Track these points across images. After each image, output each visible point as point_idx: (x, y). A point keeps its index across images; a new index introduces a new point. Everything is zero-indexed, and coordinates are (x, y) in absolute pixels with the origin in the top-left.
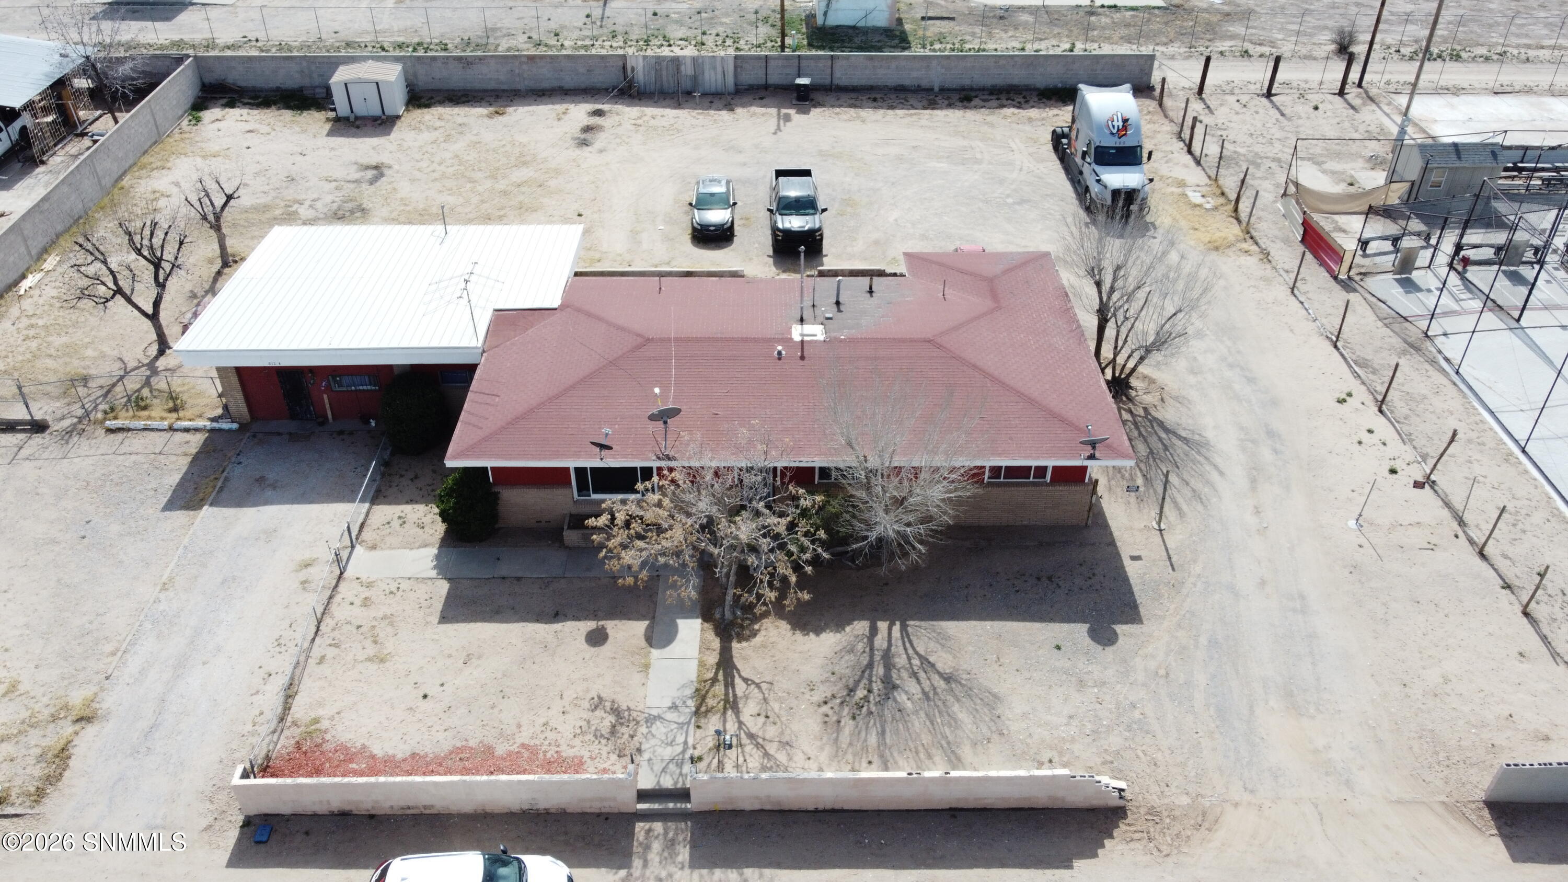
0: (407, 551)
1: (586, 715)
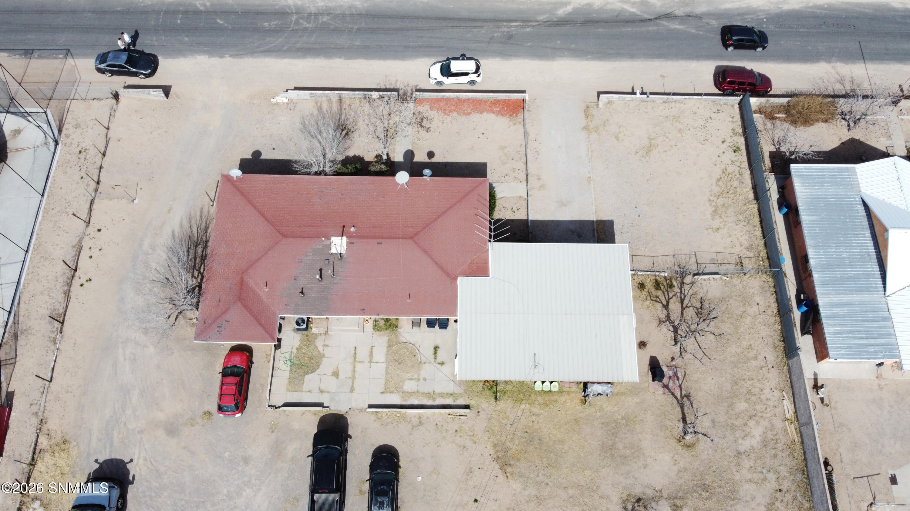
1: (430, 126)
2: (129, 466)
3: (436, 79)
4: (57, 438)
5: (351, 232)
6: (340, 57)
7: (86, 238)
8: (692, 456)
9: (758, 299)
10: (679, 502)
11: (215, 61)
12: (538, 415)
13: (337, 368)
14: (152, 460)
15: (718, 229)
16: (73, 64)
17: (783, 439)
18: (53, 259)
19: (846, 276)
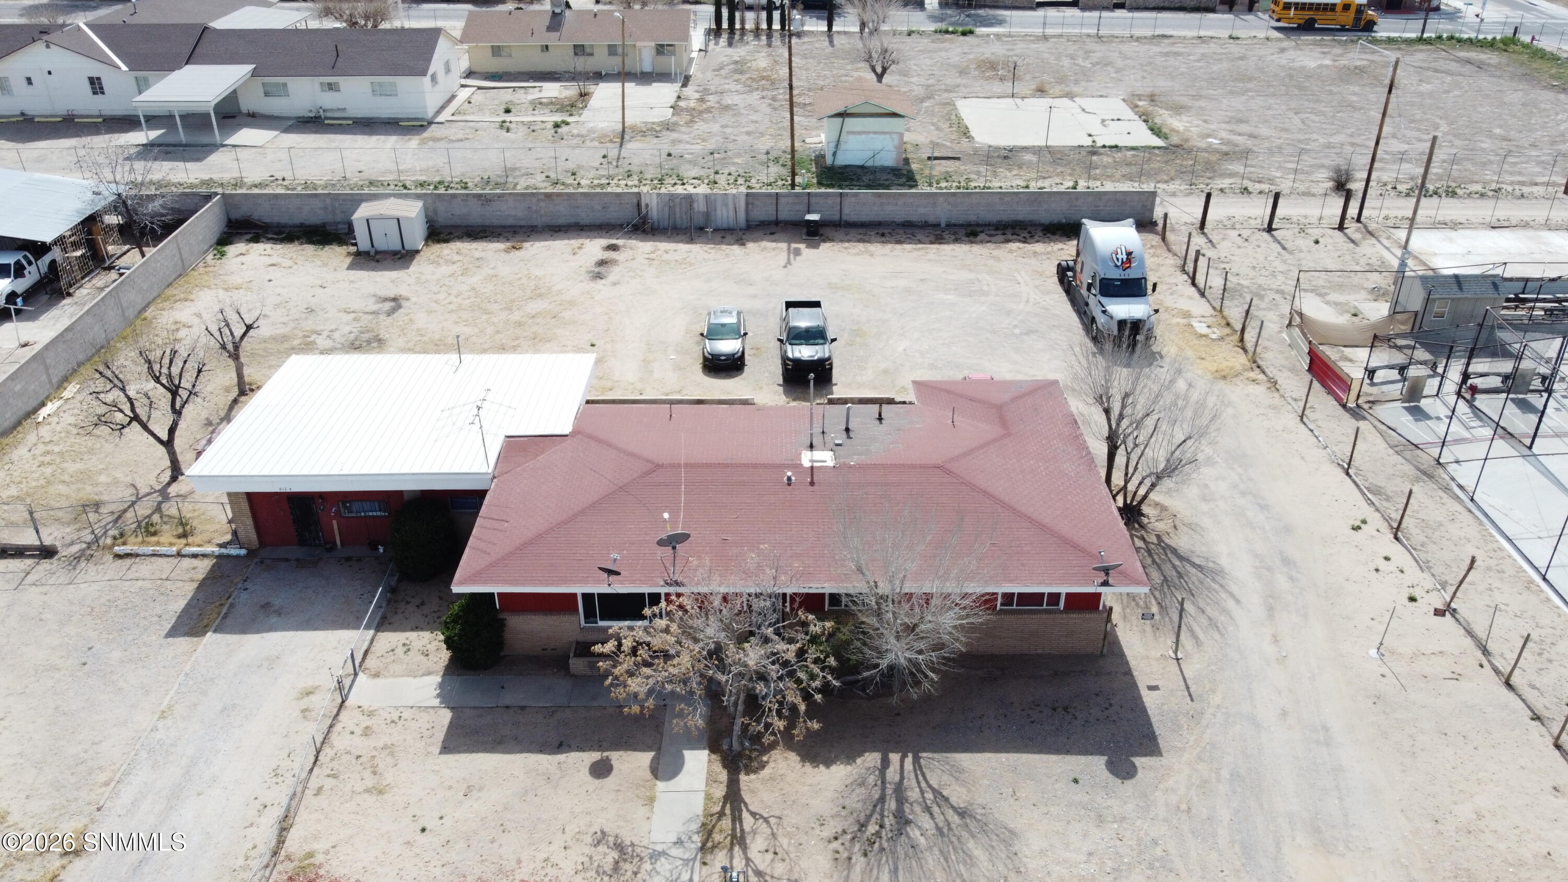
0: (410, 679)
1: (588, 850)
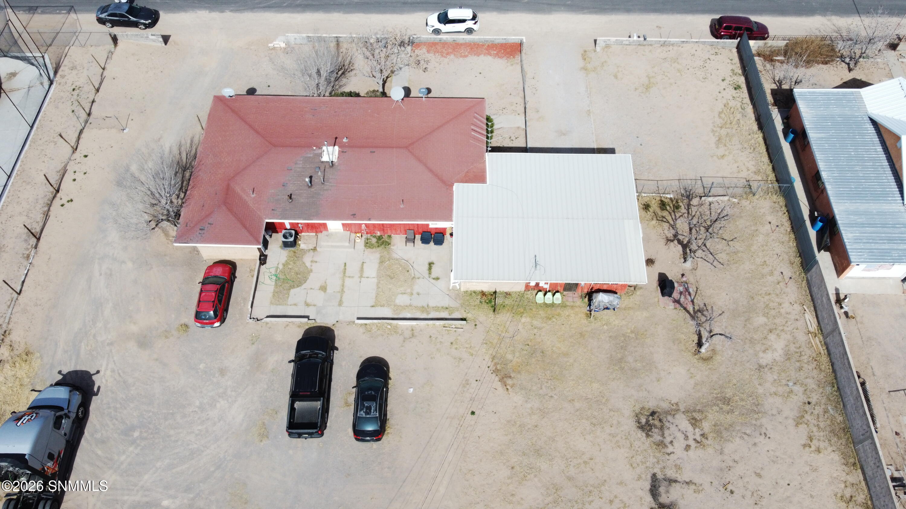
2: (94, 378)
3: (433, 26)
4: (20, 349)
5: (344, 142)
6: (339, 12)
7: (71, 163)
8: (710, 369)
9: (769, 218)
10: (697, 416)
11: (215, 15)
12: (540, 329)
13: (325, 282)
14: (120, 371)
15: (723, 156)
16: (76, 18)
17: (808, 352)
18: (35, 183)
19: (861, 187)
